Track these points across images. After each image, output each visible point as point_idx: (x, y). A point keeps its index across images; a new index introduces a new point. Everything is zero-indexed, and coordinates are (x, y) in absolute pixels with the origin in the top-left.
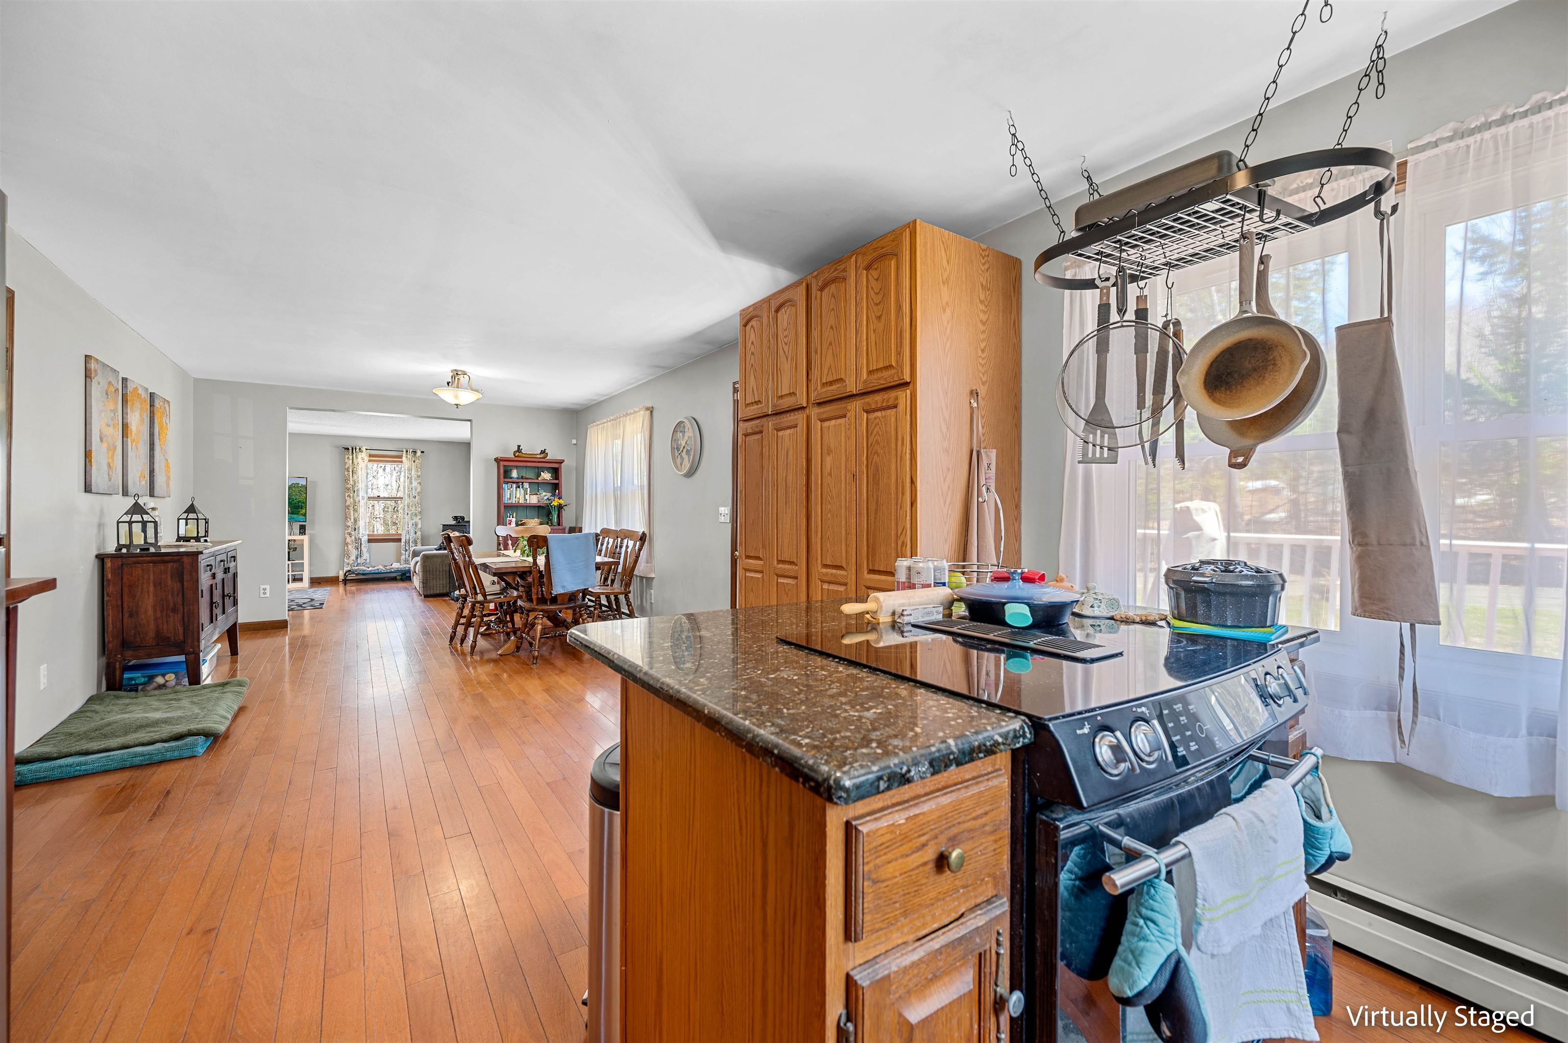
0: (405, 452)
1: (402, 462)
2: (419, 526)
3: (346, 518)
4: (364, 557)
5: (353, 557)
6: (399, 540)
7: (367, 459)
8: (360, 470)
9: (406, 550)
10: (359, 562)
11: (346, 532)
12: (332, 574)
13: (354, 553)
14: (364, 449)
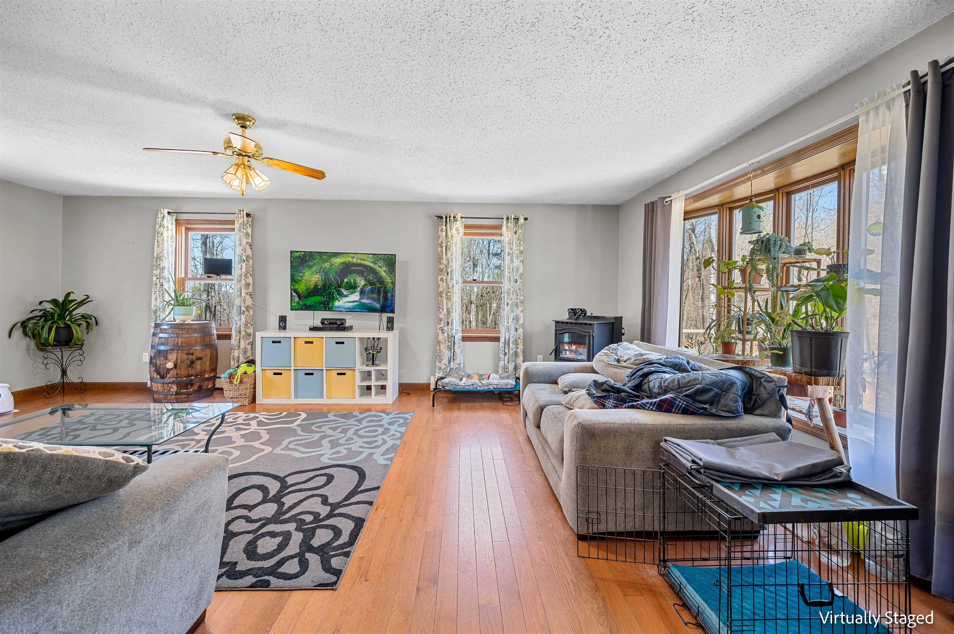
0: (505, 220)
1: (501, 235)
2: (521, 321)
3: (439, 308)
4: (458, 361)
5: (445, 361)
6: (497, 339)
7: (462, 230)
8: (454, 245)
9: (505, 354)
10: (452, 367)
11: (439, 326)
12: (422, 380)
13: (446, 354)
14: (458, 217)
